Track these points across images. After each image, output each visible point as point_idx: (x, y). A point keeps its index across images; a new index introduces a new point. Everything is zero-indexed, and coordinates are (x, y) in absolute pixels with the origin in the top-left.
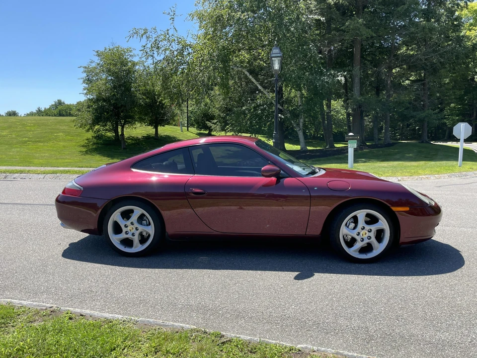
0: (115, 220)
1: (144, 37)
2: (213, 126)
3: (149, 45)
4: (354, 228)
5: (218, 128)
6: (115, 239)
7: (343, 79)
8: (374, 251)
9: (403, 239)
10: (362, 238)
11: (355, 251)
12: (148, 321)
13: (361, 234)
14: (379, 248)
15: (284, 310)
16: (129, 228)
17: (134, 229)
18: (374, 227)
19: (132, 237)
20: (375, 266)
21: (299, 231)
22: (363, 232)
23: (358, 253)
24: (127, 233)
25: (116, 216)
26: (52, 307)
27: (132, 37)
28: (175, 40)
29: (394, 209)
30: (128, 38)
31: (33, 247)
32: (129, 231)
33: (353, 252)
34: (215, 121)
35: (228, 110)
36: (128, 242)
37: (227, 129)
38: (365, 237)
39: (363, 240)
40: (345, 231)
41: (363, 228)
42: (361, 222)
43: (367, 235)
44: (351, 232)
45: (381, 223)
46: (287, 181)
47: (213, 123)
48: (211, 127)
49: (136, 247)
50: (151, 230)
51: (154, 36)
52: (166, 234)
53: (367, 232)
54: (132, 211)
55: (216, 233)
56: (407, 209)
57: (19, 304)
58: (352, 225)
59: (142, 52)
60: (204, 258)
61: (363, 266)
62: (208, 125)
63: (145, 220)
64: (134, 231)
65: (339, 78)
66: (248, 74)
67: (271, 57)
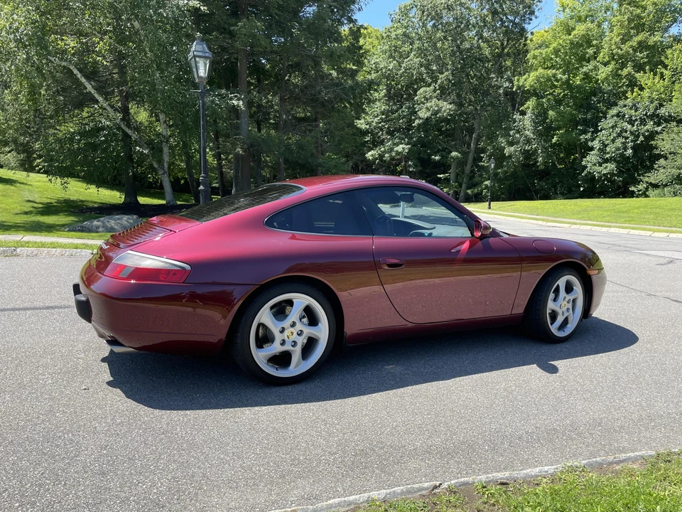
4: (555, 300)
6: (260, 357)
7: (241, 103)
8: (570, 326)
10: (563, 312)
11: (557, 329)
13: (562, 306)
14: (573, 323)
16: (287, 333)
17: (295, 334)
19: (291, 349)
22: (563, 304)
23: (559, 331)
29: (590, 272)
32: (286, 339)
36: (282, 359)
40: (551, 305)
41: (564, 299)
42: (562, 293)
43: (567, 307)
44: (555, 305)
45: (576, 291)
50: (323, 332)
52: (345, 334)
53: (567, 303)
55: (410, 325)
56: (597, 272)
64: (294, 337)
65: (234, 102)
66: (78, 73)
67: (195, 57)
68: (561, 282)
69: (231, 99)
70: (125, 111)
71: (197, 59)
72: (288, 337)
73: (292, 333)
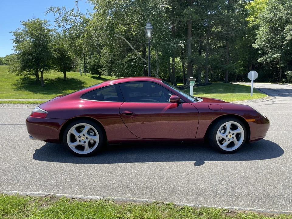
0: (72, 133)
1: (57, 12)
2: (103, 72)
3: (60, 18)
4: (224, 133)
5: (106, 73)
6: (72, 146)
7: (183, 45)
8: (235, 146)
9: (252, 138)
10: (229, 139)
11: (225, 147)
12: (122, 199)
13: (228, 136)
14: (238, 144)
15: (199, 185)
16: (81, 138)
17: (85, 138)
18: (235, 132)
19: (84, 144)
20: (236, 155)
21: (192, 136)
22: (229, 135)
23: (226, 148)
24: (80, 141)
25: (72, 130)
26: (50, 195)
27: (48, 13)
28: (78, 16)
29: (247, 120)
30: (46, 13)
31: (9, 154)
32: (82, 140)
33: (223, 147)
34: (104, 69)
35: (112, 62)
37: (112, 74)
38: (230, 138)
39: (229, 140)
40: (219, 135)
41: (230, 133)
42: (228, 129)
43: (232, 137)
44: (222, 135)
45: (239, 129)
46: (184, 105)
47: (103, 70)
48: (102, 72)
49: (86, 150)
50: (97, 139)
51: (64, 12)
52: (107, 140)
53: (232, 135)
54: (83, 127)
55: (139, 139)
56: (254, 120)
57: (23, 194)
58: (223, 131)
59: (56, 23)
60: (131, 156)
61: (230, 155)
62: (100, 71)
63: (92, 132)
64: (85, 139)
65: (181, 45)
66: (125, 39)
67: (146, 29)
68: (228, 124)
69: (180, 43)
70: (144, 52)
71: (147, 30)
72: (83, 140)
73: (84, 138)
